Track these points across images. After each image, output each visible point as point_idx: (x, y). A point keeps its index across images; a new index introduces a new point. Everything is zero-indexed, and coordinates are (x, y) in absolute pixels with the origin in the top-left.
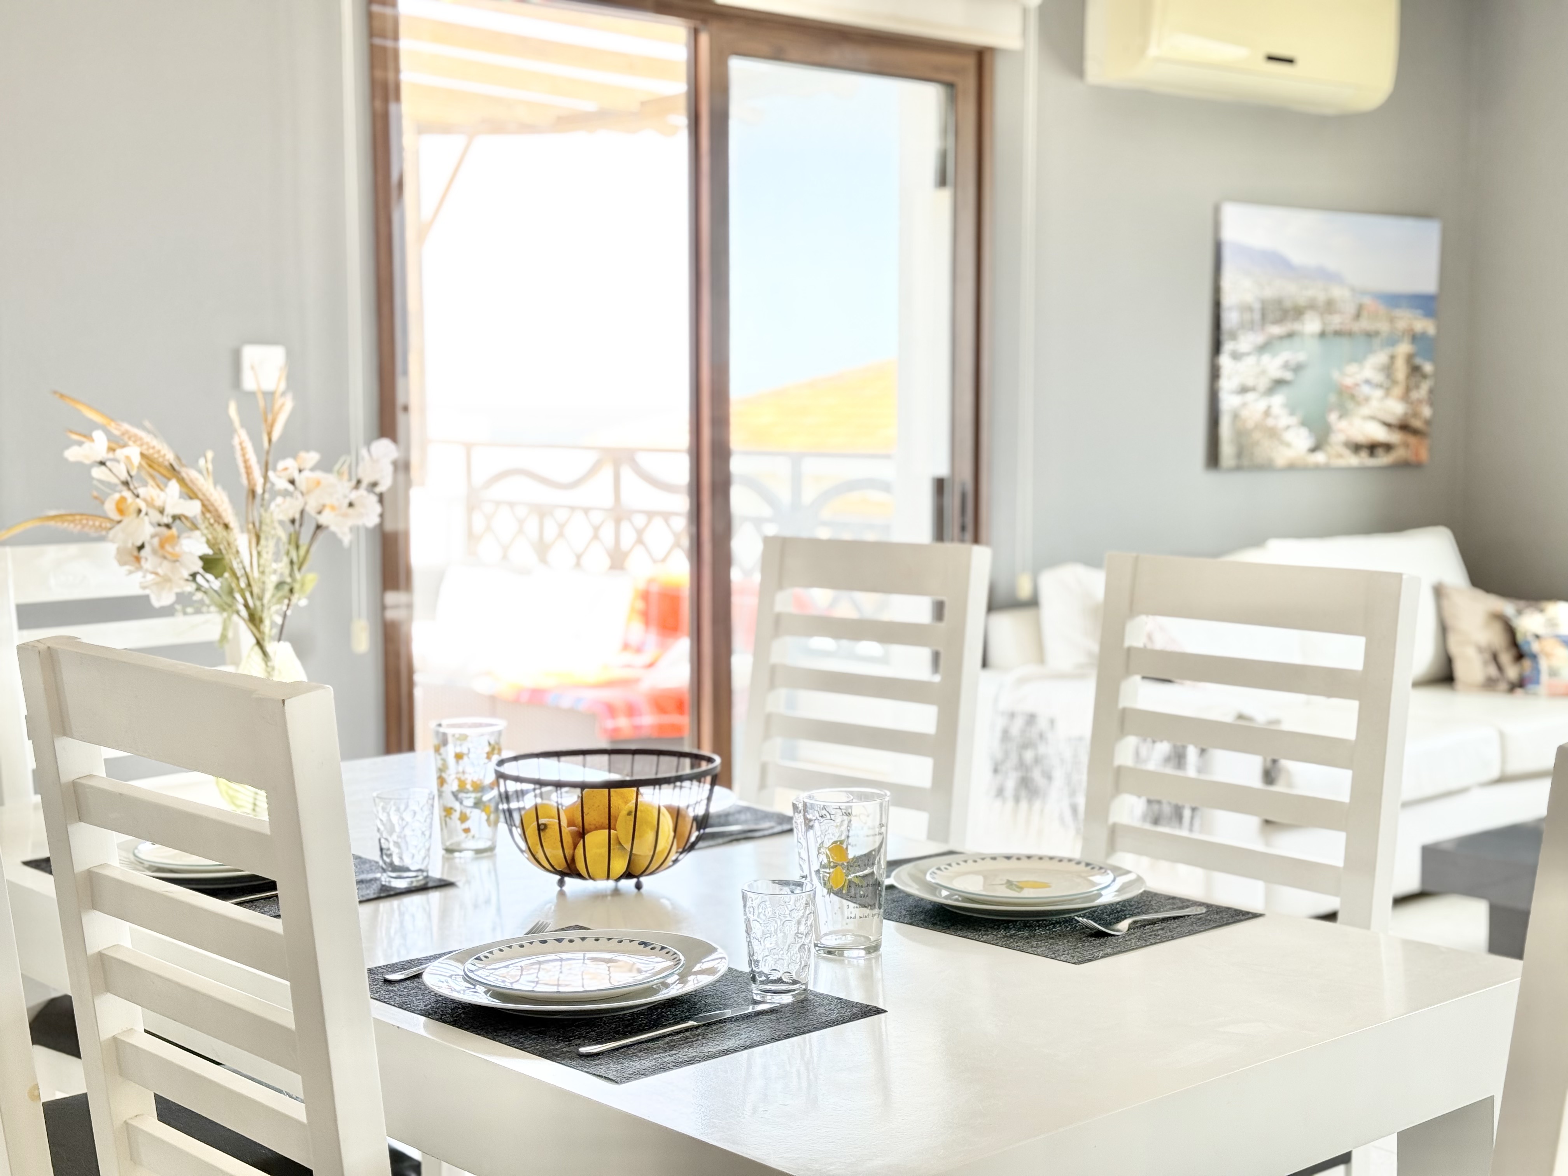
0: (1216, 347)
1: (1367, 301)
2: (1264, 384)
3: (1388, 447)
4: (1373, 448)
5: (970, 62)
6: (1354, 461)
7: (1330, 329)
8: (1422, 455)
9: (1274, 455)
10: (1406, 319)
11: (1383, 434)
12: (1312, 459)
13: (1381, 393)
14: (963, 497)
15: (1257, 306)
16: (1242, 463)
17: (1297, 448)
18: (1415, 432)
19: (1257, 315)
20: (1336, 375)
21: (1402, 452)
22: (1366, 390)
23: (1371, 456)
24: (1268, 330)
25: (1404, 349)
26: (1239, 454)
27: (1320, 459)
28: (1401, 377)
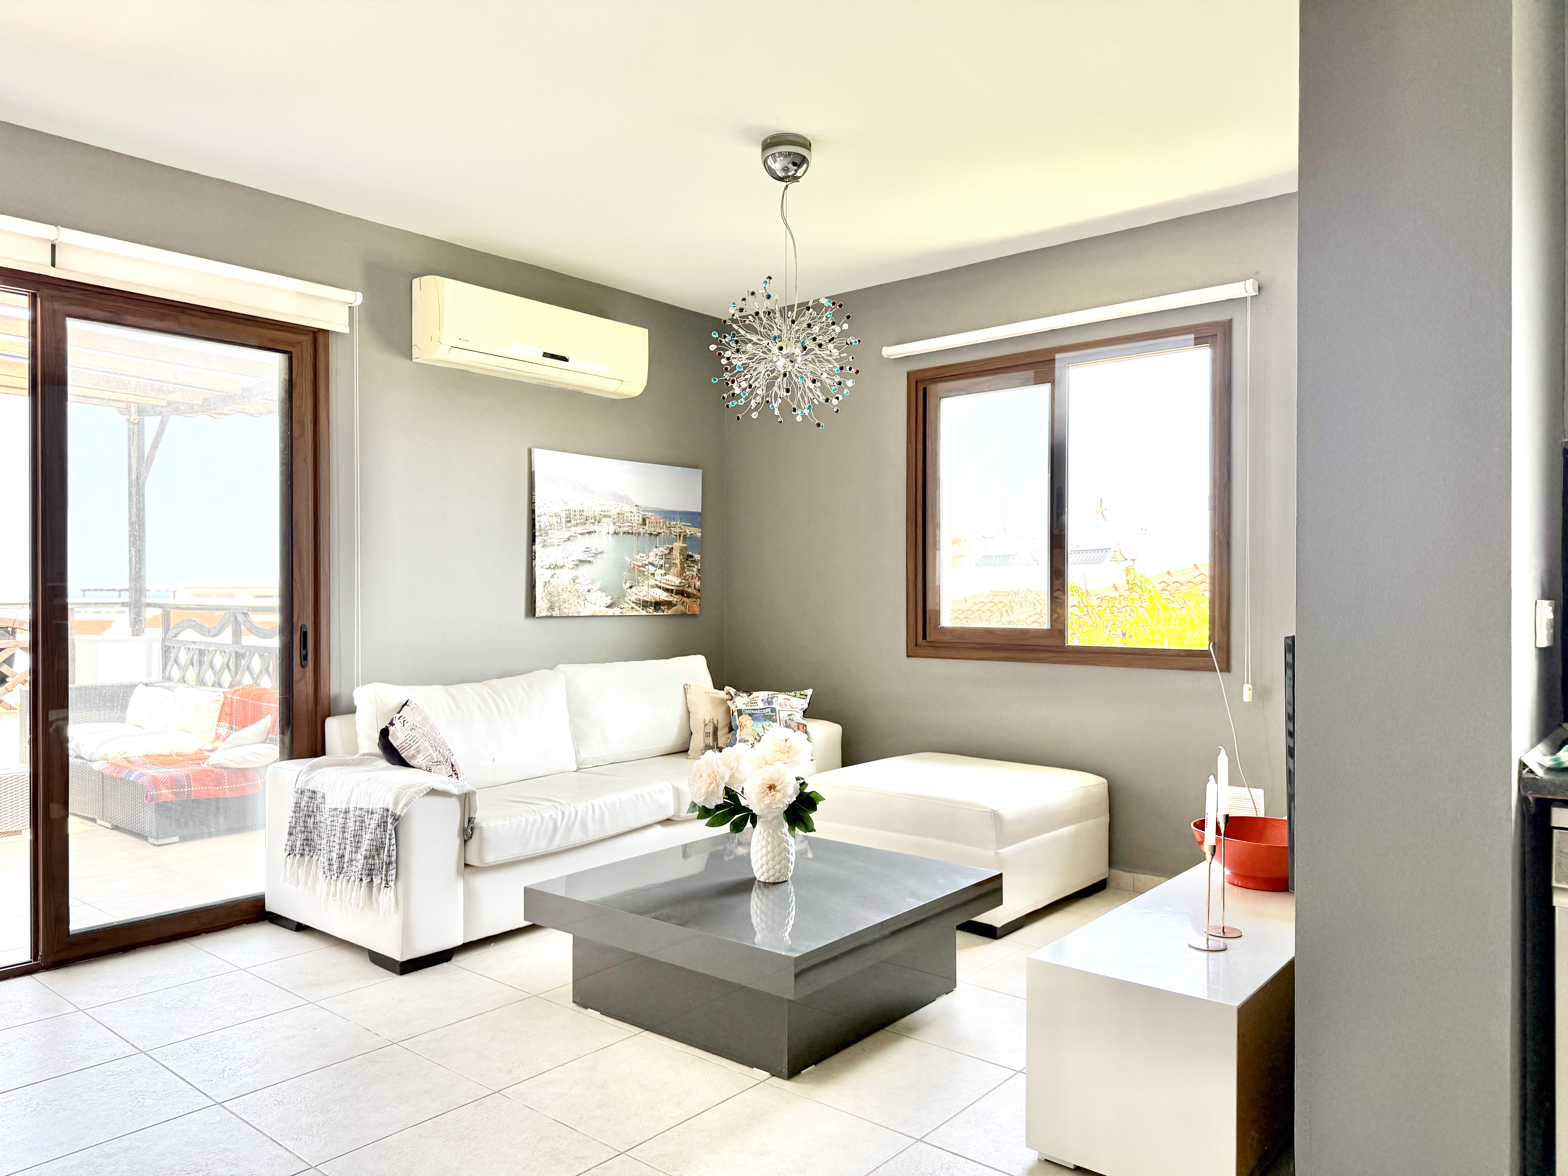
0: (532, 539)
1: (649, 515)
2: (570, 563)
4: (657, 605)
6: (644, 613)
7: (621, 530)
8: (696, 610)
9: (579, 609)
10: (679, 526)
11: (664, 596)
12: (610, 612)
13: (663, 571)
14: (304, 635)
15: (563, 514)
16: (554, 614)
17: (598, 604)
18: (689, 596)
19: (564, 520)
20: (628, 560)
21: (679, 608)
22: (652, 569)
23: (656, 610)
24: (573, 529)
25: (678, 545)
26: (551, 608)
27: (616, 611)
28: (678, 561)
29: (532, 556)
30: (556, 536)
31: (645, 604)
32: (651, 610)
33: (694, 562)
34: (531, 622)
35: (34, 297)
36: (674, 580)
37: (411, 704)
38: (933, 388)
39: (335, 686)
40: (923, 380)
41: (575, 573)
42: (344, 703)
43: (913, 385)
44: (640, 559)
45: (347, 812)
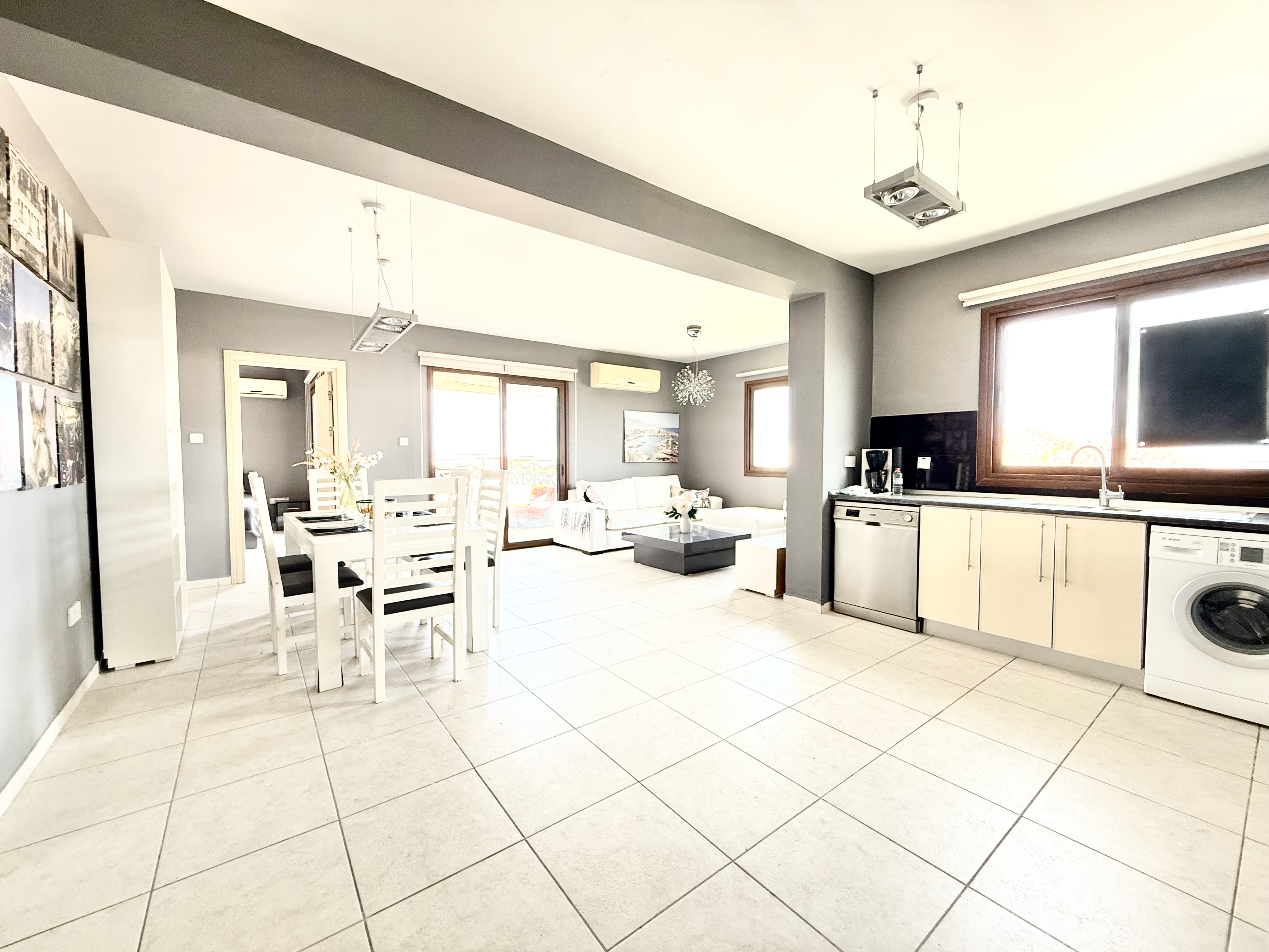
0: (624, 438)
1: (661, 430)
2: (636, 446)
3: (668, 459)
4: (664, 459)
5: (563, 384)
6: (659, 461)
7: (652, 435)
8: (677, 461)
9: (638, 460)
10: (671, 433)
11: (666, 456)
12: (648, 461)
13: (665, 448)
14: (563, 467)
15: (634, 430)
16: (631, 462)
17: (644, 459)
18: (674, 456)
19: (634, 432)
20: (654, 444)
21: (671, 460)
22: (662, 447)
23: (663, 460)
24: (637, 435)
25: (671, 439)
26: (630, 460)
27: (650, 461)
28: (671, 445)
29: (624, 444)
30: (631, 437)
31: (660, 459)
32: (661, 461)
33: (676, 445)
34: (624, 464)
35: (500, 379)
36: (669, 451)
37: (591, 486)
38: (752, 388)
39: (571, 482)
40: (750, 384)
41: (636, 449)
42: (572, 486)
43: (746, 386)
44: (658, 444)
45: (576, 513)
